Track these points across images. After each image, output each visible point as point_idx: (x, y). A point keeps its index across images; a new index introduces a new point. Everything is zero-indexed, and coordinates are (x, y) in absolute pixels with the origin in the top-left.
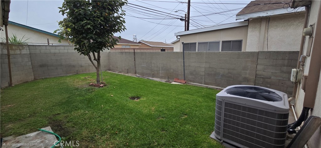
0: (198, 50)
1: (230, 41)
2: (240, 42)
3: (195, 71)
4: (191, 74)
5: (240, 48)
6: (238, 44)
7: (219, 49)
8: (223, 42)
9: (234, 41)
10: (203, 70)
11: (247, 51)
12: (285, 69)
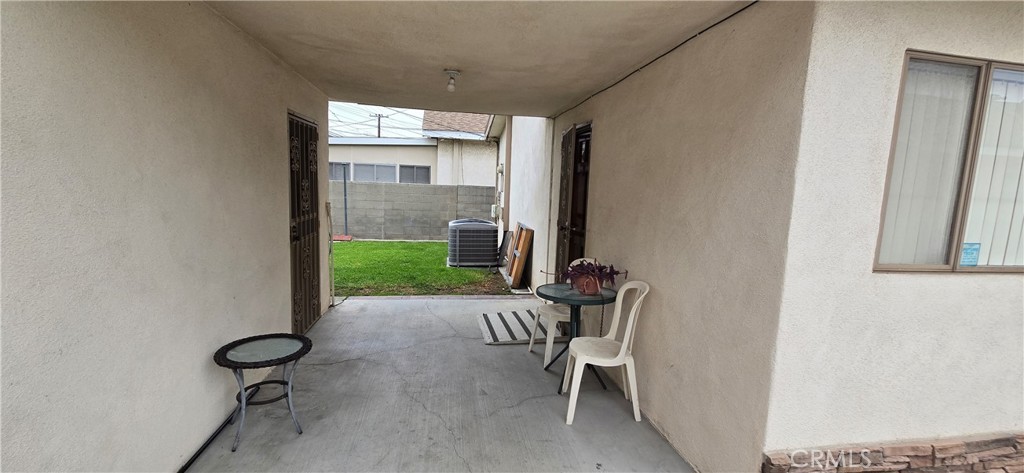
0: (354, 179)
1: (413, 167)
2: (428, 169)
3: (366, 216)
4: (358, 222)
5: (427, 179)
6: (425, 172)
7: (395, 179)
8: (401, 167)
9: (419, 168)
10: (382, 213)
11: (439, 184)
12: (484, 207)
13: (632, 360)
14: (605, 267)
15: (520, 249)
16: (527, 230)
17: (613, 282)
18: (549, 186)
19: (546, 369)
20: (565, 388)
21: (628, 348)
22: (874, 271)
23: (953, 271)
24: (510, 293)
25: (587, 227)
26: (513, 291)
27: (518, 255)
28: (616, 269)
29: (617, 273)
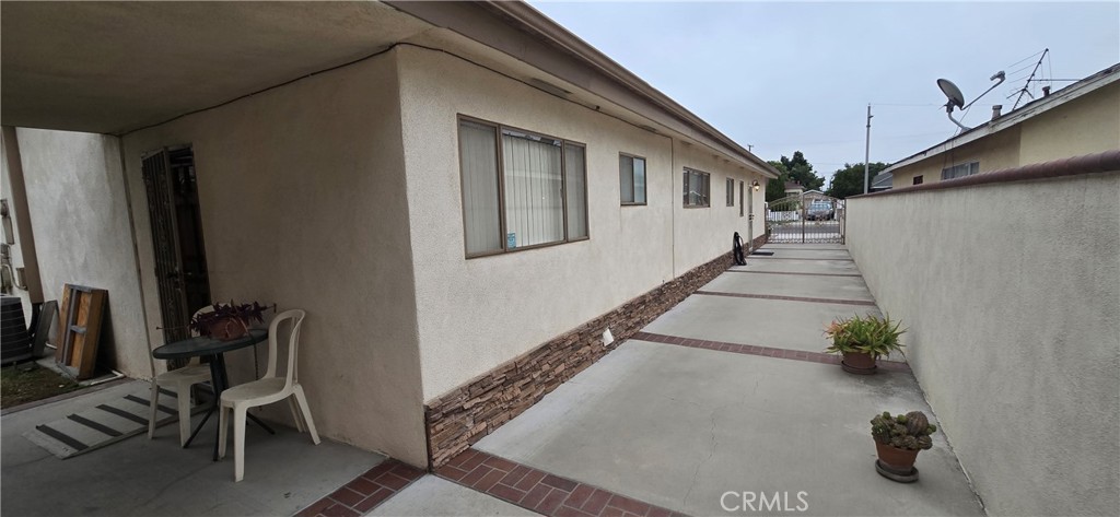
13: (300, 387)
14: (247, 306)
15: (83, 321)
16: (94, 292)
17: (260, 319)
18: (128, 225)
19: (186, 446)
20: (222, 451)
21: (294, 378)
22: (466, 259)
23: (506, 252)
24: (77, 387)
25: (210, 267)
26: (83, 383)
27: (81, 328)
28: (261, 305)
29: (265, 308)
